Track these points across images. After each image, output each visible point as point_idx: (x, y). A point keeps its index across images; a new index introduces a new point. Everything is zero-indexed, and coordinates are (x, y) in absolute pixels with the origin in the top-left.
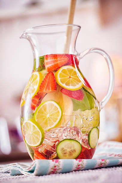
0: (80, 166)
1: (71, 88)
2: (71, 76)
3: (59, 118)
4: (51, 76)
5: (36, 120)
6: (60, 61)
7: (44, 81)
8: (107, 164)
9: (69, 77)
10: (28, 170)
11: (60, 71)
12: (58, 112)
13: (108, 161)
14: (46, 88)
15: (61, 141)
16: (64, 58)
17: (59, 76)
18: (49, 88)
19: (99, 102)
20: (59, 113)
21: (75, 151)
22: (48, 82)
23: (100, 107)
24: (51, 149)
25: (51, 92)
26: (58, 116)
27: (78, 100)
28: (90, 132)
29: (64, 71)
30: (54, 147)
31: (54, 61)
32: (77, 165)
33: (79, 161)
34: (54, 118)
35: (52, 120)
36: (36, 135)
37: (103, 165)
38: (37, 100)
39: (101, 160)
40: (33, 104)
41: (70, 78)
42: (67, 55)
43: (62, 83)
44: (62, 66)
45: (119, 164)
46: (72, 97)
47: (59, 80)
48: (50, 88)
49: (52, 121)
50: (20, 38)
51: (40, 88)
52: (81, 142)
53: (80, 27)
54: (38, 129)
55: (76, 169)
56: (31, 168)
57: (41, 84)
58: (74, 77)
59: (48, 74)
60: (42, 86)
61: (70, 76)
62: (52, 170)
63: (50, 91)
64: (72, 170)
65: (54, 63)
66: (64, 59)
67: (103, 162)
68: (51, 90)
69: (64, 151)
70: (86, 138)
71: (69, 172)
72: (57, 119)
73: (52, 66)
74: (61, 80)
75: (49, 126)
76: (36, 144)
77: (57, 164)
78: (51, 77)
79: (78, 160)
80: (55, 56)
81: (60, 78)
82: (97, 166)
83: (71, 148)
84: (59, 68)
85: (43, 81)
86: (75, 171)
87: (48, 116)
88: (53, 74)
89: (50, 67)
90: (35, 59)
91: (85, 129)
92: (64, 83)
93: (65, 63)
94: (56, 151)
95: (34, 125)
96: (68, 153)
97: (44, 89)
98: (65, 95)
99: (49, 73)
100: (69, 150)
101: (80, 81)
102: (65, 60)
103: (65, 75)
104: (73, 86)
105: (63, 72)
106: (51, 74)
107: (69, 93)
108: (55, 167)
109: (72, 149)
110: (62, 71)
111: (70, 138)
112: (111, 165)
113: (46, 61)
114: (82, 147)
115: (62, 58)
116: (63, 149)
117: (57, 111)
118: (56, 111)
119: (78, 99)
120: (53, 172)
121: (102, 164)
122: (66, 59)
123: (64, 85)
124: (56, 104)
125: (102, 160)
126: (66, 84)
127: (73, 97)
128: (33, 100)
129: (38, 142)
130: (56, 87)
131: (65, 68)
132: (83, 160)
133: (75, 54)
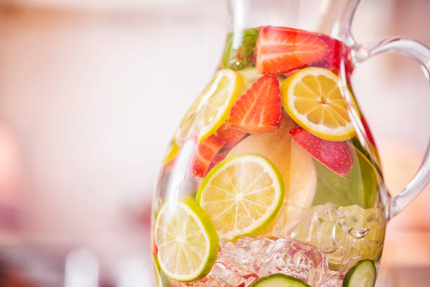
1: (321, 130)
2: (328, 100)
3: (271, 209)
4: (269, 87)
5: (202, 203)
6: (301, 50)
7: (248, 97)
9: (319, 100)
12: (272, 191)
15: (265, 279)
16: (315, 44)
17: (294, 92)
18: (258, 117)
19: (389, 196)
20: (274, 194)
22: (259, 100)
23: (392, 209)
25: (260, 132)
26: (269, 203)
27: (335, 173)
31: (286, 49)
34: (257, 207)
35: (248, 213)
36: (193, 249)
38: (215, 149)
40: (203, 160)
41: (323, 102)
43: (299, 112)
48: (262, 117)
49: (249, 216)
51: (232, 114)
54: (203, 230)
57: (238, 103)
58: (335, 105)
59: (261, 80)
61: (325, 96)
63: (260, 125)
65: (285, 54)
66: (316, 48)
68: (263, 123)
72: (264, 212)
73: (279, 59)
75: (235, 226)
76: (189, 273)
78: (271, 89)
80: (291, 34)
81: (295, 97)
85: (244, 97)
87: (239, 197)
88: (276, 83)
89: (272, 61)
90: (230, 36)
92: (303, 114)
93: (315, 59)
95: (194, 215)
97: (242, 117)
98: (301, 146)
102: (317, 51)
105: (305, 83)
106: (270, 81)
107: (315, 145)
110: (303, 80)
111: (290, 274)
113: (262, 42)
115: (311, 44)
117: (268, 188)
118: (265, 189)
119: (334, 169)
122: (320, 50)
124: (267, 168)
126: (309, 118)
127: (321, 159)
128: (203, 149)
129: (195, 268)
133: (349, 42)
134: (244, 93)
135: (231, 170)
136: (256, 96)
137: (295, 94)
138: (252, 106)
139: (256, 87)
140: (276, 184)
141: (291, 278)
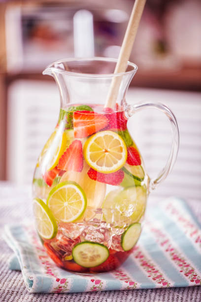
0: (97, 289)
1: (104, 169)
2: (109, 150)
3: (81, 211)
7: (67, 153)
9: (104, 150)
11: (93, 140)
12: (81, 202)
14: (68, 165)
16: (101, 119)
21: (99, 256)
22: (72, 156)
31: (86, 123)
33: (96, 283)
34: (74, 209)
39: (128, 283)
41: (106, 151)
43: (93, 161)
47: (88, 154)
49: (71, 214)
51: (59, 163)
54: (49, 220)
55: (91, 291)
57: (63, 156)
59: (73, 143)
61: (107, 148)
65: (85, 126)
66: (102, 121)
69: (83, 255)
72: (77, 212)
74: (90, 156)
75: (65, 218)
77: (63, 285)
83: (93, 252)
84: (94, 133)
85: (65, 153)
87: (66, 204)
93: (101, 128)
94: (71, 252)
96: (89, 258)
97: (64, 165)
98: (93, 180)
99: (76, 141)
100: (89, 255)
102: (102, 123)
103: (100, 147)
104: (108, 167)
107: (101, 177)
110: (95, 141)
113: (74, 120)
114: (110, 250)
115: (99, 120)
116: (81, 252)
117: (79, 200)
118: (77, 201)
119: (113, 184)
120: (58, 291)
122: (104, 122)
123: (94, 165)
126: (98, 164)
127: (106, 182)
131: (102, 134)
134: (65, 151)
136: (71, 153)
137: (90, 151)
140: (82, 199)
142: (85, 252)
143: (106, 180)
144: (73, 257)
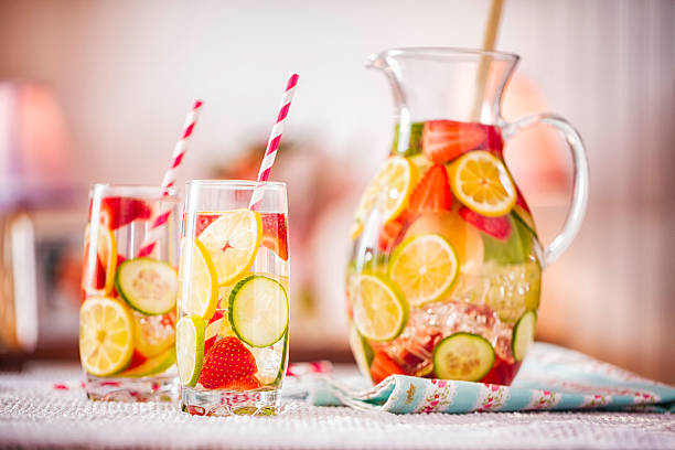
0: (493, 402)
2: (488, 180)
8: (554, 404)
9: (480, 180)
10: (365, 398)
11: (462, 163)
12: (450, 264)
13: (558, 398)
14: (427, 203)
15: (448, 338)
19: (542, 249)
21: (477, 362)
23: (546, 261)
24: (420, 352)
28: (519, 321)
29: (471, 164)
30: (430, 347)
31: (450, 138)
32: (486, 397)
33: (494, 390)
37: (545, 404)
39: (542, 392)
41: (484, 182)
42: (482, 127)
44: (468, 151)
45: (582, 405)
46: (484, 229)
47: (458, 186)
48: (436, 204)
50: (369, 67)
52: (494, 344)
53: (518, 58)
54: (396, 300)
55: (482, 407)
56: (374, 393)
57: (415, 191)
60: (414, 197)
62: (428, 404)
63: (436, 210)
64: (474, 409)
67: (548, 397)
69: (452, 360)
70: (508, 333)
71: (464, 413)
73: (445, 149)
77: (441, 390)
79: (491, 385)
82: (530, 406)
83: (470, 354)
84: (461, 154)
85: (419, 186)
86: (480, 411)
88: (444, 171)
90: (397, 127)
91: (506, 313)
94: (432, 359)
95: (387, 288)
96: (462, 367)
99: (436, 166)
100: (464, 359)
101: (506, 194)
103: (473, 175)
106: (439, 169)
107: (480, 221)
108: (437, 396)
109: (473, 358)
111: (468, 331)
112: (562, 407)
114: (496, 357)
116: (449, 355)
120: (429, 408)
121: (542, 402)
123: (469, 201)
124: (444, 245)
125: (546, 393)
126: (475, 199)
129: (391, 331)
130: (450, 204)
131: (475, 156)
132: (501, 387)
133: (500, 123)
135: (414, 249)
136: (429, 184)
138: (427, 193)
139: (428, 175)
141: (470, 334)
142: (455, 355)
143: (487, 227)
144: (435, 368)
